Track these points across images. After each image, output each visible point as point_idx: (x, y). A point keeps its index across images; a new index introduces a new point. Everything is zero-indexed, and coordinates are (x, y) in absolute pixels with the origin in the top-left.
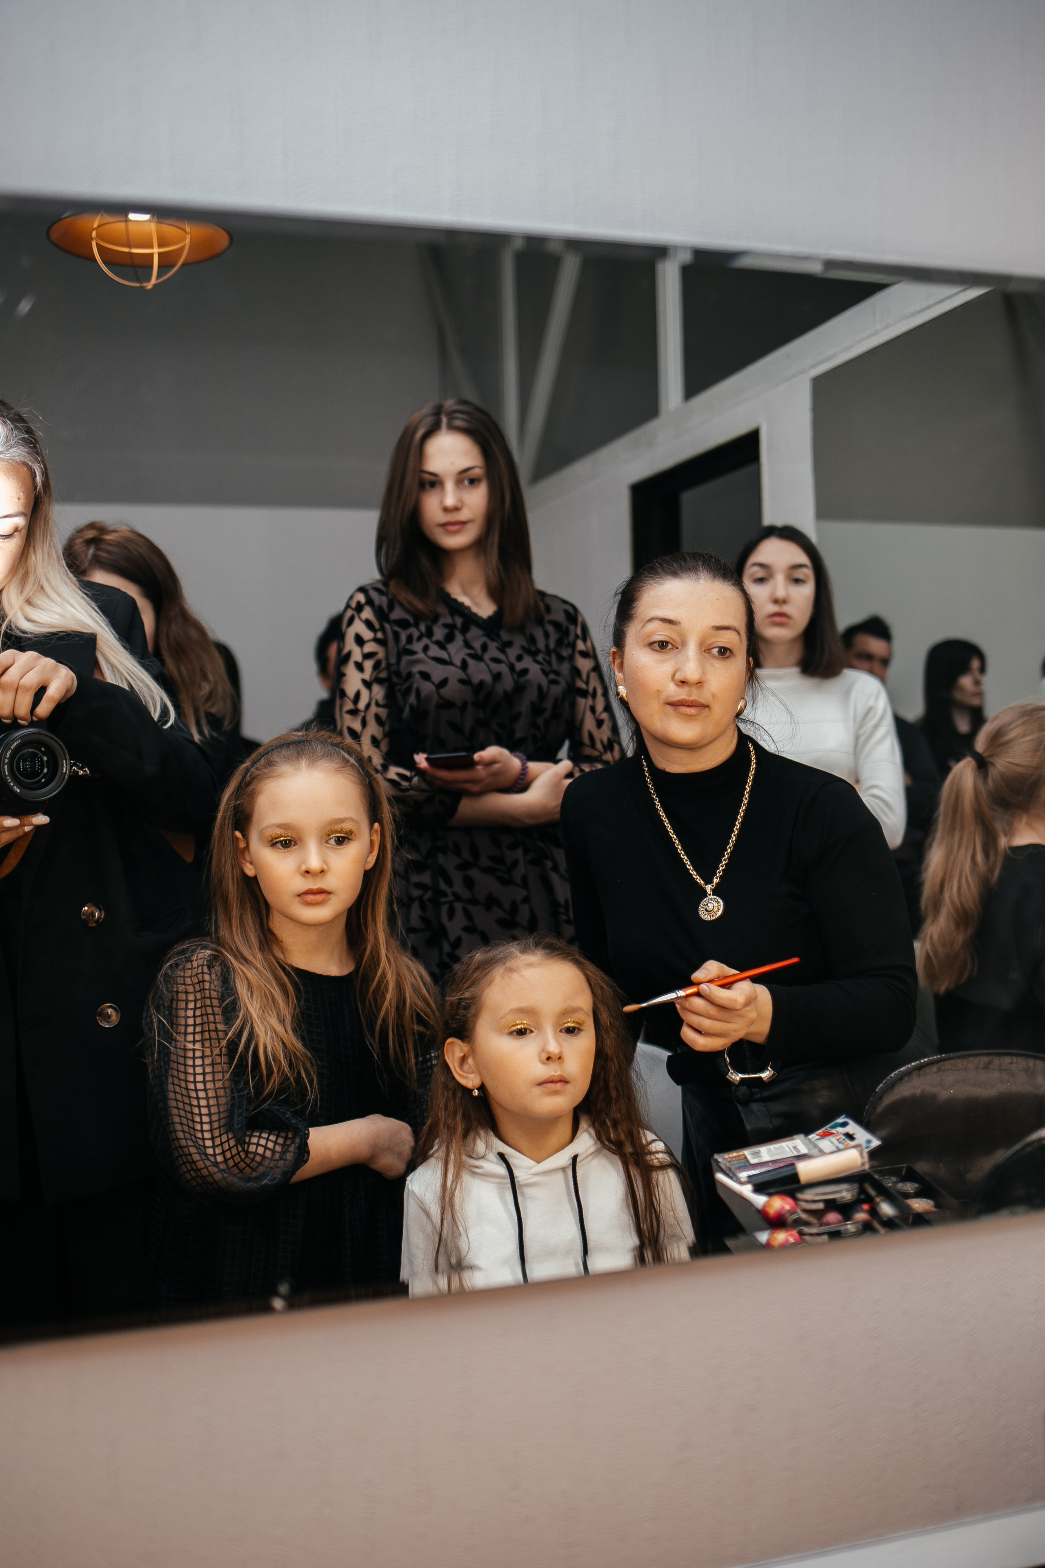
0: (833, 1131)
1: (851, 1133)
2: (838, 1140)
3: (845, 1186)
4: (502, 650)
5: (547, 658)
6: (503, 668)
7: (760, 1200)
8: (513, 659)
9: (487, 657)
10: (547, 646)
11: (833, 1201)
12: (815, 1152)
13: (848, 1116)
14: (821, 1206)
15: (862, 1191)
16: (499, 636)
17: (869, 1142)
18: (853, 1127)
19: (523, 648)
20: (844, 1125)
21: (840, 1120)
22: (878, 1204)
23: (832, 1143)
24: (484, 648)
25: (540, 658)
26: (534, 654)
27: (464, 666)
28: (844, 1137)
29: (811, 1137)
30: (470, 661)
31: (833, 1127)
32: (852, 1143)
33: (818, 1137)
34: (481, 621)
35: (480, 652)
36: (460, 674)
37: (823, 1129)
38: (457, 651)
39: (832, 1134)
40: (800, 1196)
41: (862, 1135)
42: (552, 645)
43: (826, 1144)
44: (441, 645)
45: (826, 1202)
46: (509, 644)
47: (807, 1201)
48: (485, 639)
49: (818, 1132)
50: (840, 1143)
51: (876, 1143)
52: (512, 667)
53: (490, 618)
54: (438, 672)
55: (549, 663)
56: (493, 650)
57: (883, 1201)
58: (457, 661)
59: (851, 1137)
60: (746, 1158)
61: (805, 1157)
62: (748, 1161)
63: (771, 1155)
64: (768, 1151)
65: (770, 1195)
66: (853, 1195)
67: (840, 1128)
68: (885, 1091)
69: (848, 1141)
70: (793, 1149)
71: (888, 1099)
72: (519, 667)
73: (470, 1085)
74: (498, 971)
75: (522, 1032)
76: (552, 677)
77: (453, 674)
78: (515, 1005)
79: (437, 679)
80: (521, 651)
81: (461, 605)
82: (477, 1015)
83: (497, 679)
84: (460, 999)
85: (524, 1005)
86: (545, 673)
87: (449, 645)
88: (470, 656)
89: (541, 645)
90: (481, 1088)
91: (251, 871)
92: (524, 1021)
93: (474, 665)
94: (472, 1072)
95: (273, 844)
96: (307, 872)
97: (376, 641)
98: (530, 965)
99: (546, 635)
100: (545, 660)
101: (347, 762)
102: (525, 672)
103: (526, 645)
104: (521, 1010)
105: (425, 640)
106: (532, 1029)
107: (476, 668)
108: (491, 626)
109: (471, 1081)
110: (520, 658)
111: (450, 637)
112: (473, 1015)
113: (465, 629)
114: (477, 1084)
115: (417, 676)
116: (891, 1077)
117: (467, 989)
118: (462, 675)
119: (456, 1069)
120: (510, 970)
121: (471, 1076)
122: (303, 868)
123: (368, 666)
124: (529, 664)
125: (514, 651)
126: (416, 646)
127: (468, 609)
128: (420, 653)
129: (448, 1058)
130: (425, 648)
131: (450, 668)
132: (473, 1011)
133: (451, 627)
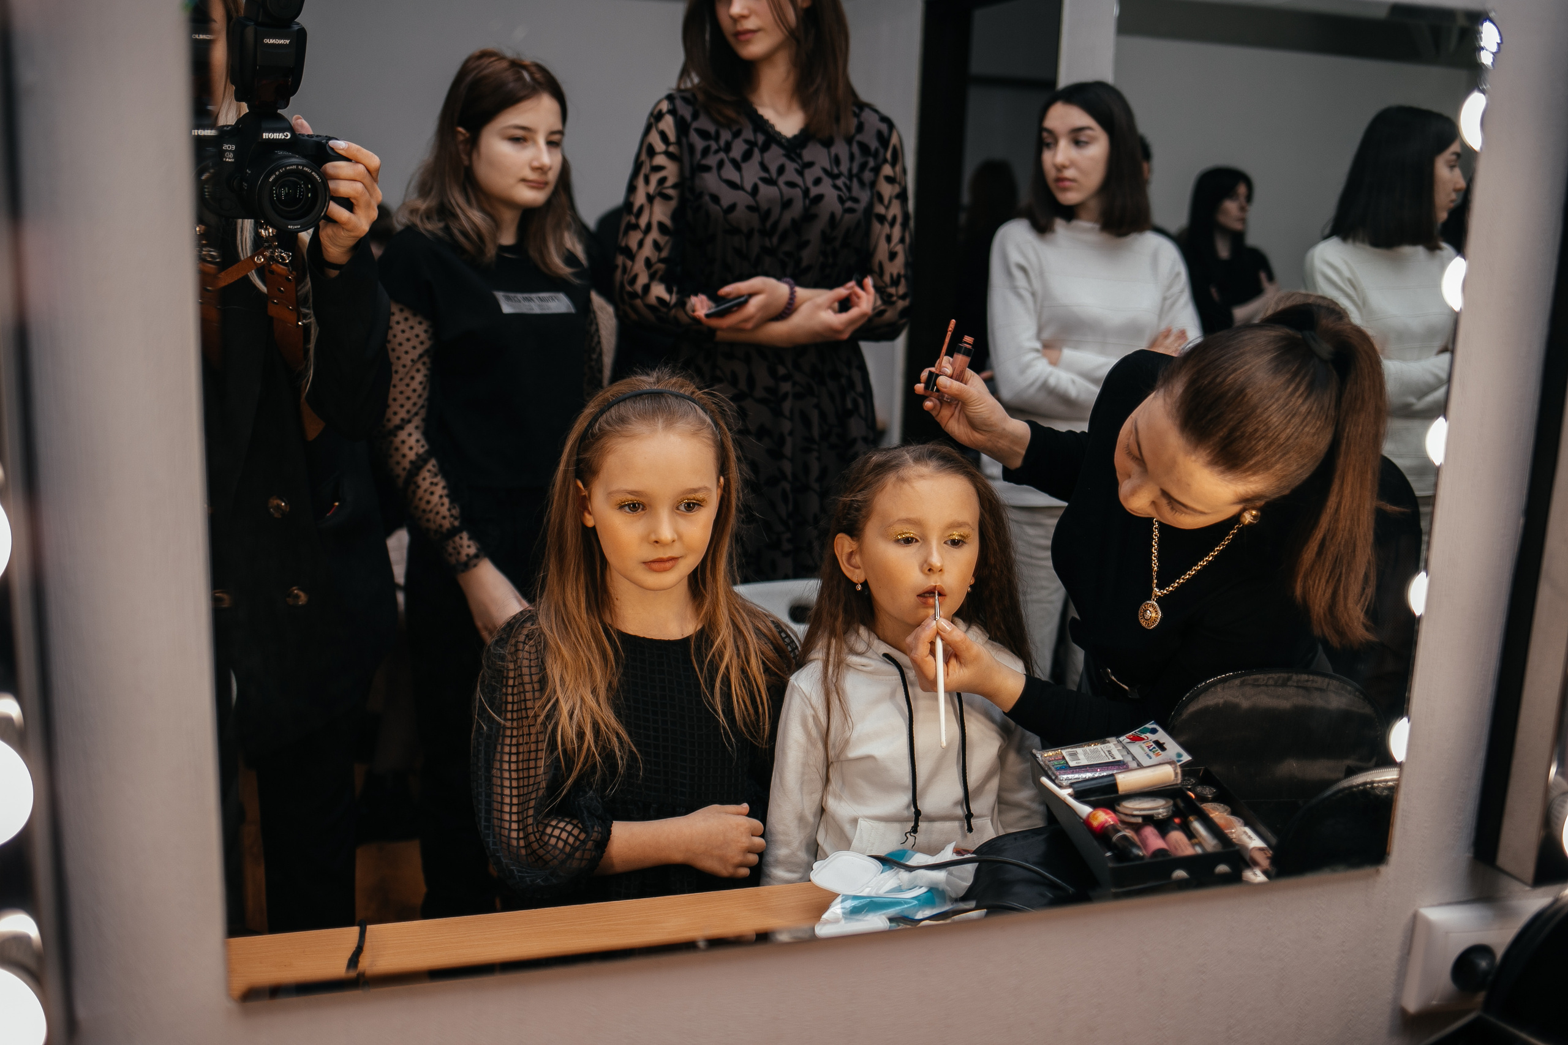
0: (1142, 736)
1: (1161, 741)
2: (1148, 747)
3: (1160, 801)
4: (800, 173)
5: (848, 182)
6: (798, 193)
7: (1084, 810)
8: (809, 183)
9: (782, 180)
11: (1151, 816)
12: (1129, 760)
13: (1157, 723)
15: (1175, 807)
16: (800, 156)
17: (1179, 755)
18: (1162, 736)
19: (825, 170)
20: (1154, 731)
21: (1149, 726)
22: (1191, 822)
23: (1143, 749)
24: (781, 170)
25: (840, 182)
26: (834, 177)
27: (755, 191)
28: (1154, 745)
29: (1121, 739)
30: (763, 186)
31: (1143, 732)
32: (1163, 756)
33: (1129, 740)
35: (774, 175)
38: (751, 174)
39: (1143, 739)
40: (1119, 808)
41: (1173, 748)
42: (855, 170)
43: (1136, 749)
44: (737, 166)
45: (1144, 817)
46: (810, 165)
47: (1125, 814)
48: (783, 160)
49: (1128, 735)
50: (1150, 750)
51: (1186, 758)
52: (806, 192)
53: (795, 136)
55: (849, 189)
56: (790, 174)
57: (1196, 819)
59: (1161, 746)
60: (1064, 758)
61: (1121, 765)
62: (1067, 763)
63: (1088, 759)
64: (1085, 753)
65: (1095, 805)
66: (1168, 812)
67: (1148, 735)
68: (1191, 700)
69: (1159, 751)
70: (1107, 754)
71: (1193, 707)
72: (814, 191)
73: (855, 580)
74: (891, 478)
75: (908, 541)
76: (849, 204)
77: (742, 199)
78: (903, 515)
79: (725, 202)
80: (821, 174)
81: (766, 122)
82: (867, 517)
83: (787, 204)
84: (853, 500)
85: (912, 516)
86: (841, 200)
87: (744, 166)
88: (763, 180)
89: (844, 168)
90: (865, 584)
91: (590, 522)
92: (912, 532)
93: (765, 190)
94: (858, 568)
95: (621, 507)
96: (657, 542)
97: (667, 154)
98: (922, 477)
99: (852, 158)
100: (845, 184)
101: (703, 422)
102: (820, 198)
103: (828, 167)
104: (908, 521)
105: (722, 155)
106: (918, 539)
107: (767, 192)
108: (794, 147)
109: (856, 576)
110: (817, 182)
111: (747, 156)
112: (864, 517)
113: (765, 148)
114: (862, 580)
115: (707, 198)
116: (1198, 687)
117: (859, 491)
118: (750, 201)
119: (843, 563)
120: (902, 480)
121: (857, 571)
122: (653, 537)
123: (654, 178)
124: (826, 188)
125: (810, 175)
126: (712, 161)
127: (772, 127)
128: (715, 170)
129: (837, 549)
130: (721, 164)
131: (741, 193)
132: (863, 512)
133: (752, 144)
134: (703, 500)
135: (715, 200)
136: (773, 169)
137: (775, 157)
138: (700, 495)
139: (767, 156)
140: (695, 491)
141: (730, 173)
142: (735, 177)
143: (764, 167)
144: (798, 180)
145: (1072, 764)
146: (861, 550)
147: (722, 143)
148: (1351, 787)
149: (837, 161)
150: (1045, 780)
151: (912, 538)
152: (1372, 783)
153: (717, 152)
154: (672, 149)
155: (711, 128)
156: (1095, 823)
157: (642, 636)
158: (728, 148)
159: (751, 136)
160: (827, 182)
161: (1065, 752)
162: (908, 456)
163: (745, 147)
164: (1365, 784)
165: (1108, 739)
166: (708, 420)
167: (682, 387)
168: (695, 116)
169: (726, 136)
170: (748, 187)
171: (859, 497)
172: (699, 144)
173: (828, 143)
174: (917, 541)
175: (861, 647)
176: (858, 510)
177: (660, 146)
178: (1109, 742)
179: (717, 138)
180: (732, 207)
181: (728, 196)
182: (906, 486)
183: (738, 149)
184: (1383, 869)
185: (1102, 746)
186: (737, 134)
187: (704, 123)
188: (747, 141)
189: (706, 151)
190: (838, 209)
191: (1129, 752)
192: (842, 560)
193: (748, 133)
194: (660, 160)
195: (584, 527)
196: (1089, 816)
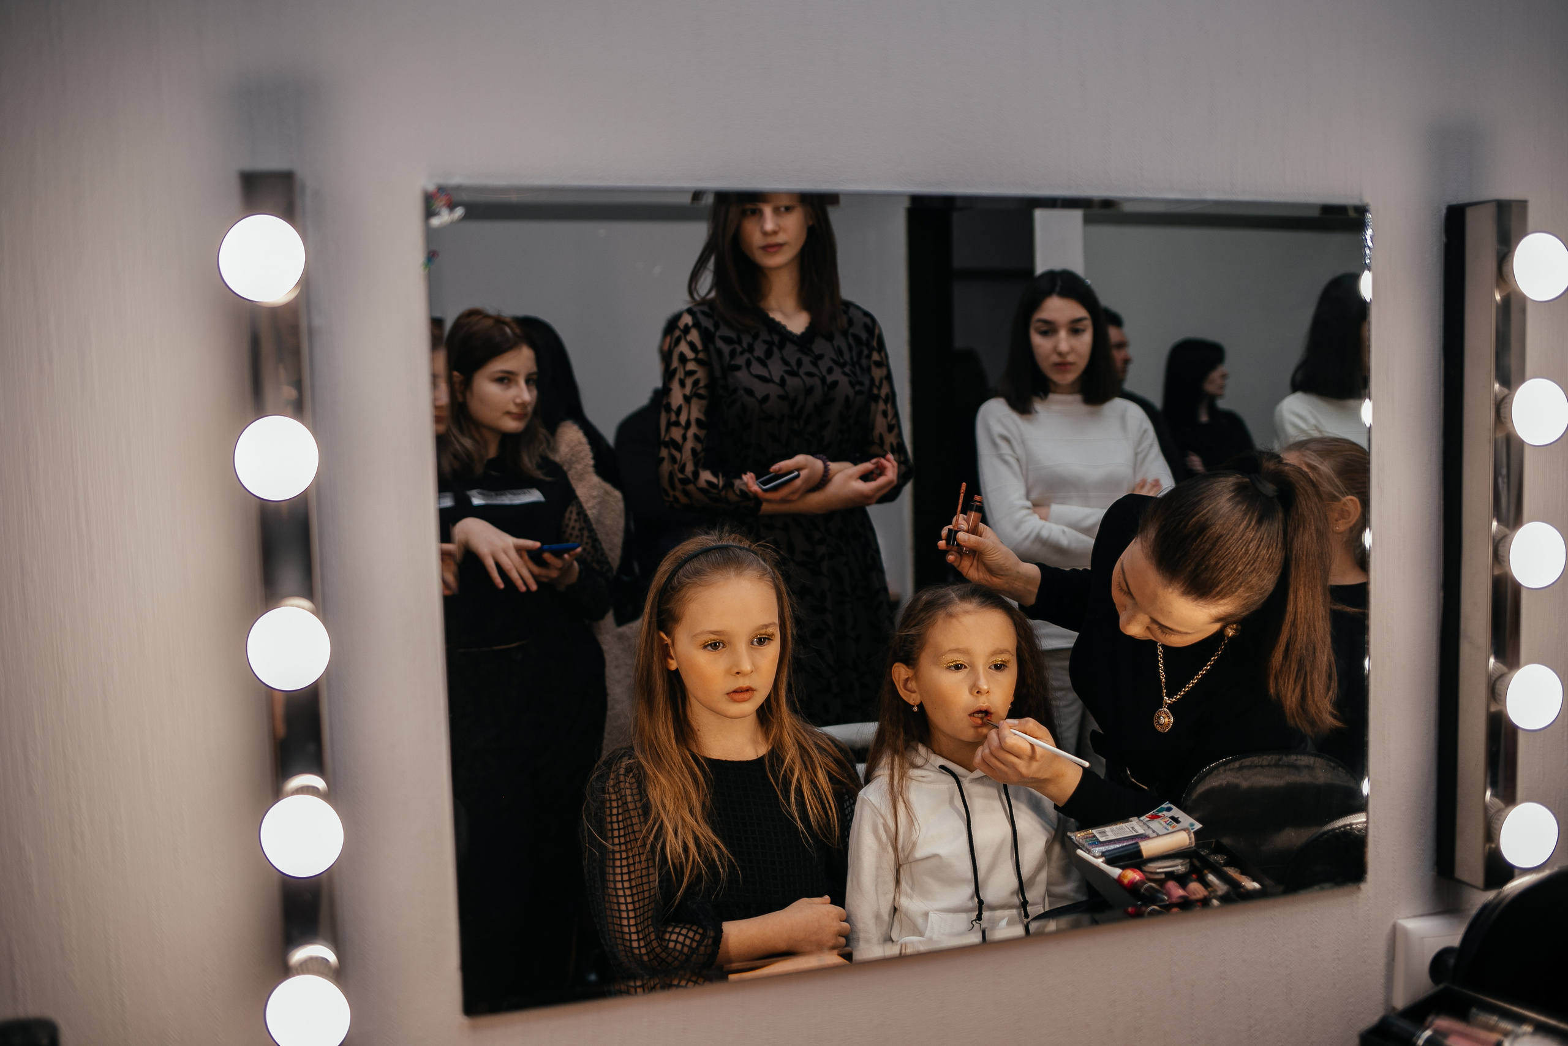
0: (1160, 814)
1: (1176, 817)
2: (1166, 822)
3: (1179, 861)
4: (815, 364)
5: (853, 369)
6: (817, 381)
7: (1115, 872)
8: (824, 372)
9: (802, 372)
10: (852, 358)
11: (1172, 873)
12: (1149, 832)
13: (1171, 802)
14: (1164, 877)
15: (1192, 864)
16: (811, 350)
17: (1192, 825)
18: (1176, 812)
19: (833, 360)
20: (1169, 809)
21: (1165, 806)
22: (1206, 874)
23: (1161, 824)
24: (799, 363)
25: (847, 369)
26: (842, 365)
27: (783, 382)
28: (1170, 820)
29: (1142, 818)
30: (787, 377)
32: (1178, 826)
33: (1148, 819)
34: (795, 338)
35: (795, 368)
36: (780, 391)
37: (1152, 812)
38: (776, 369)
39: (1160, 817)
40: (1146, 868)
41: (1186, 820)
42: (855, 358)
43: (1155, 825)
44: (764, 364)
45: (1166, 873)
46: (821, 357)
47: (1151, 873)
48: (799, 355)
49: (1147, 815)
50: (1168, 825)
51: (1198, 826)
52: (823, 380)
53: (803, 334)
54: (761, 389)
55: (855, 374)
56: (807, 366)
57: (1210, 872)
58: (777, 379)
59: (1176, 820)
60: (1094, 836)
61: (1144, 837)
62: (1098, 839)
63: (1115, 835)
64: (1112, 831)
65: (1123, 868)
66: (1187, 869)
67: (1165, 813)
69: (1175, 823)
70: (1131, 829)
71: (1201, 789)
72: (830, 379)
73: (912, 702)
74: (941, 615)
75: (958, 667)
76: (858, 388)
77: (773, 390)
78: (953, 646)
79: (759, 395)
80: (831, 364)
81: (778, 324)
82: (921, 648)
83: (809, 391)
84: (908, 635)
85: (961, 647)
86: (852, 385)
87: (769, 362)
88: (786, 372)
89: (847, 357)
90: (921, 706)
91: (673, 666)
92: (961, 659)
93: (791, 381)
94: (914, 692)
95: (704, 646)
96: (738, 674)
97: (697, 360)
99: (849, 349)
100: (851, 370)
102: (835, 384)
103: (835, 357)
104: (957, 650)
105: (747, 355)
106: (967, 665)
108: (804, 341)
109: (913, 699)
110: (830, 371)
111: (769, 354)
112: (918, 648)
113: (781, 347)
114: (918, 702)
115: (741, 392)
116: (1203, 771)
117: (914, 626)
119: (900, 688)
120: (951, 615)
121: (914, 695)
122: (735, 670)
123: (689, 382)
124: (837, 375)
125: (824, 365)
126: (740, 361)
127: (784, 327)
128: (744, 368)
129: (895, 678)
130: (748, 363)
131: (771, 385)
132: (917, 645)
133: (770, 344)
134: (771, 635)
135: (750, 392)
136: (793, 362)
137: (791, 353)
138: (768, 631)
139: (785, 352)
140: (764, 627)
141: (757, 369)
142: (761, 371)
143: (786, 363)
144: (814, 370)
145: (1102, 839)
146: (916, 677)
147: (745, 345)
149: (840, 352)
150: (1081, 853)
151: (962, 665)
153: (742, 353)
154: (701, 356)
155: (733, 335)
156: (1125, 880)
157: (724, 759)
158: (751, 349)
159: (768, 338)
160: (837, 370)
162: (953, 595)
163: (765, 347)
165: (1131, 819)
168: (717, 326)
169: (746, 340)
171: (913, 632)
172: (726, 349)
174: (965, 667)
175: (919, 761)
176: (912, 642)
177: (690, 354)
178: (1132, 821)
179: (740, 342)
182: (954, 621)
183: (760, 350)
184: (1363, 886)
185: (1126, 824)
186: (755, 337)
187: (724, 331)
188: (765, 342)
189: (733, 354)
190: (850, 392)
191: (1149, 827)
192: (900, 686)
193: (764, 335)
194: (691, 366)
195: (668, 670)
196: (1120, 877)
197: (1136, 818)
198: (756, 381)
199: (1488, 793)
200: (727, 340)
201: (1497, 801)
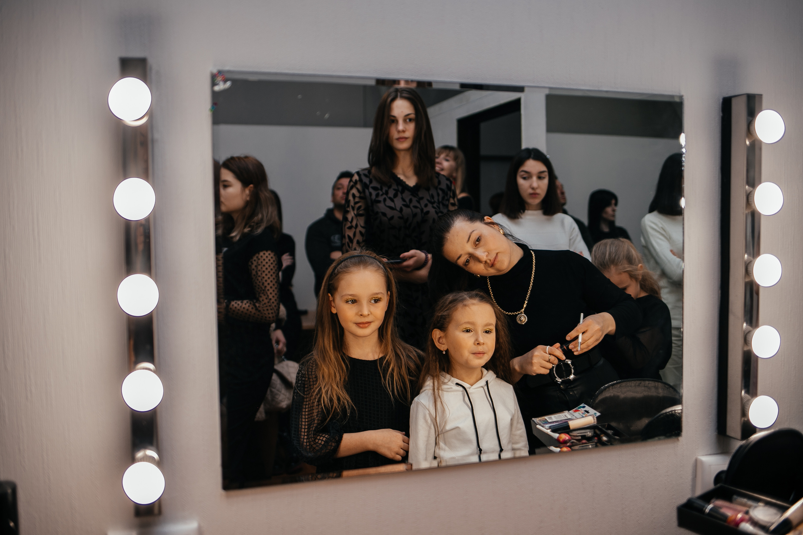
0: (579, 409)
1: (587, 410)
2: (582, 413)
3: (588, 431)
4: (419, 202)
5: (438, 205)
6: (418, 210)
7: (556, 435)
8: (423, 206)
9: (411, 205)
10: (438, 200)
11: (584, 436)
12: (574, 418)
13: (585, 404)
14: (580, 438)
15: (595, 432)
16: (418, 195)
17: (595, 414)
18: (587, 408)
19: (428, 200)
20: (584, 407)
22: (601, 437)
23: (580, 414)
24: (411, 201)
25: (435, 205)
26: (432, 203)
28: (584, 412)
29: (570, 412)
30: (404, 208)
31: (579, 408)
32: (588, 415)
33: (573, 412)
34: (410, 188)
35: (408, 203)
37: (575, 409)
38: (398, 203)
39: (579, 411)
40: (571, 434)
41: (592, 411)
42: (440, 200)
43: (576, 414)
44: (392, 200)
45: (582, 436)
46: (422, 198)
47: (575, 436)
48: (411, 197)
49: (573, 410)
50: (583, 414)
51: (598, 414)
52: (422, 210)
53: (414, 187)
55: (439, 208)
56: (414, 203)
57: (603, 436)
59: (587, 412)
60: (546, 420)
61: (570, 419)
62: (547, 421)
63: (556, 419)
64: (555, 417)
65: (560, 434)
66: (592, 434)
67: (582, 409)
68: (599, 394)
70: (565, 416)
71: (600, 397)
72: (425, 210)
73: (442, 349)
74: (460, 305)
75: (468, 331)
76: (440, 214)
77: (396, 214)
78: (466, 320)
79: (389, 216)
80: (427, 202)
81: (401, 181)
82: (449, 322)
83: (415, 215)
84: (443, 315)
85: (470, 321)
86: (437, 213)
87: (395, 200)
88: (404, 205)
89: (436, 199)
90: (447, 351)
91: (334, 311)
92: (470, 327)
94: (444, 344)
95: (347, 302)
96: (361, 315)
97: (360, 197)
98: (473, 304)
99: (438, 195)
100: (437, 206)
101: (380, 267)
102: (428, 212)
103: (429, 199)
104: (469, 323)
105: (385, 196)
107: (406, 211)
108: (414, 190)
110: (426, 205)
111: (396, 195)
112: (447, 322)
113: (402, 192)
114: (446, 349)
115: (380, 214)
116: (601, 388)
117: (446, 311)
118: (400, 215)
119: (436, 343)
120: (465, 305)
121: (443, 346)
122: (360, 313)
123: (356, 208)
124: (430, 208)
125: (423, 202)
126: (381, 198)
127: (405, 183)
128: (382, 202)
129: (433, 337)
130: (385, 200)
131: (395, 211)
132: (447, 320)
133: (397, 191)
134: (381, 298)
135: (384, 214)
136: (407, 200)
137: (407, 196)
138: (379, 296)
139: (404, 195)
140: (377, 294)
141: (389, 203)
142: (392, 204)
143: (404, 200)
144: (418, 205)
145: (550, 421)
146: (445, 336)
147: (384, 191)
148: (666, 413)
149: (432, 196)
150: (538, 426)
151: (470, 330)
152: (675, 410)
153: (382, 195)
154: (362, 195)
155: (378, 186)
156: (561, 440)
157: (357, 358)
158: (387, 193)
159: (396, 188)
160: (430, 205)
161: (546, 417)
162: (466, 296)
163: (394, 192)
164: (672, 411)
165: (564, 412)
166: (382, 266)
167: (371, 254)
168: (371, 181)
169: (385, 189)
170: (398, 209)
171: (445, 313)
172: (374, 193)
173: (428, 189)
174: (472, 331)
175: (446, 381)
176: (445, 319)
177: (357, 194)
178: (565, 413)
179: (381, 189)
180: (392, 218)
181: (390, 213)
182: (467, 308)
183: (391, 193)
184: (680, 438)
185: (562, 414)
186: (390, 188)
187: (374, 184)
188: (394, 190)
189: (377, 195)
190: (436, 216)
191: (573, 415)
192: (436, 341)
193: (394, 186)
194: (357, 200)
195: (331, 313)
196: (558, 437)
197: (567, 411)
198: (388, 209)
199: (743, 392)
200: (375, 188)
201: (747, 395)
